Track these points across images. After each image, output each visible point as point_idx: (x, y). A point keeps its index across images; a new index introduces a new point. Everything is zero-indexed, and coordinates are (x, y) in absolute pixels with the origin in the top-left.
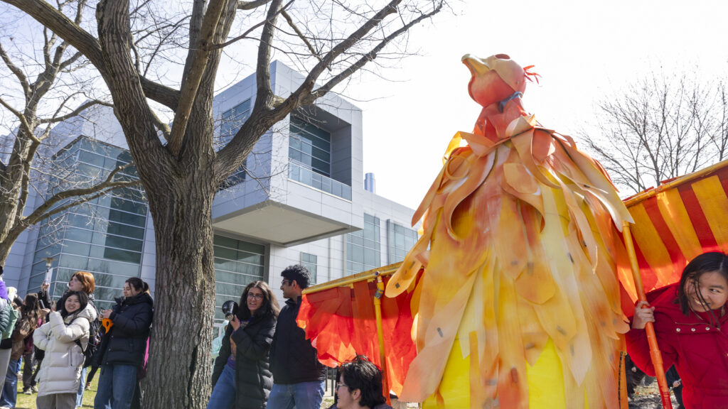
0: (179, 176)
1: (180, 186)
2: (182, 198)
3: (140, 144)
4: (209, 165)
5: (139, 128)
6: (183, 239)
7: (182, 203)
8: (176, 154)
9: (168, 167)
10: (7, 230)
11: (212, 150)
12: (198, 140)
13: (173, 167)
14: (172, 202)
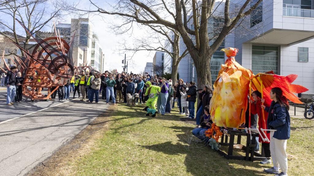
0: (200, 56)
1: (200, 58)
2: (201, 62)
3: (190, 50)
4: (207, 51)
5: (189, 46)
6: (202, 73)
7: (201, 63)
8: (199, 50)
9: (197, 54)
10: (176, 61)
11: (208, 46)
12: (204, 45)
13: (198, 54)
14: (199, 63)
